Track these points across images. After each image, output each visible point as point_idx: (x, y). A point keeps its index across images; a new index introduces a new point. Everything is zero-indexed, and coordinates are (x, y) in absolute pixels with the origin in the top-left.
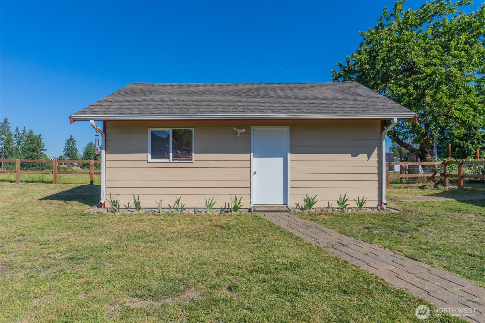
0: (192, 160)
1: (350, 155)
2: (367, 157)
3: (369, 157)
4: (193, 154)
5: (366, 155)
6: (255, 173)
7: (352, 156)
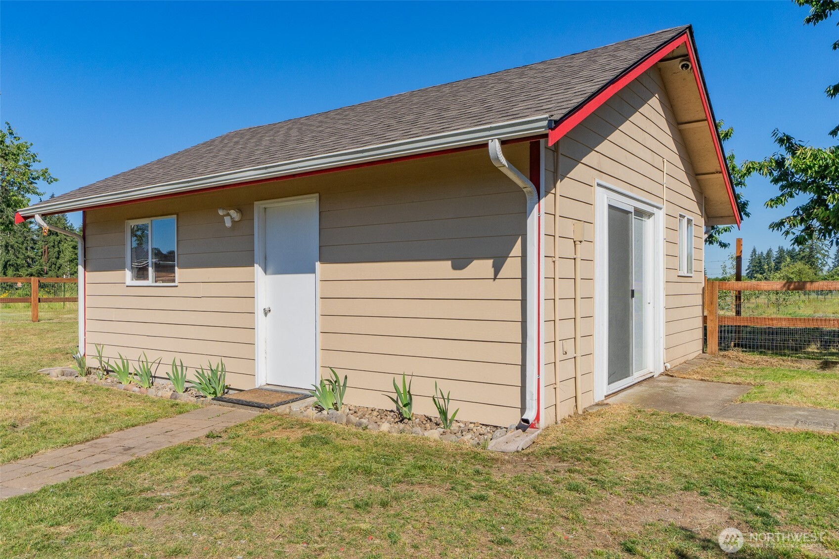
0: (174, 281)
1: (449, 263)
2: (493, 270)
3: (497, 268)
4: (176, 268)
5: (491, 262)
6: (266, 312)
7: (455, 267)
